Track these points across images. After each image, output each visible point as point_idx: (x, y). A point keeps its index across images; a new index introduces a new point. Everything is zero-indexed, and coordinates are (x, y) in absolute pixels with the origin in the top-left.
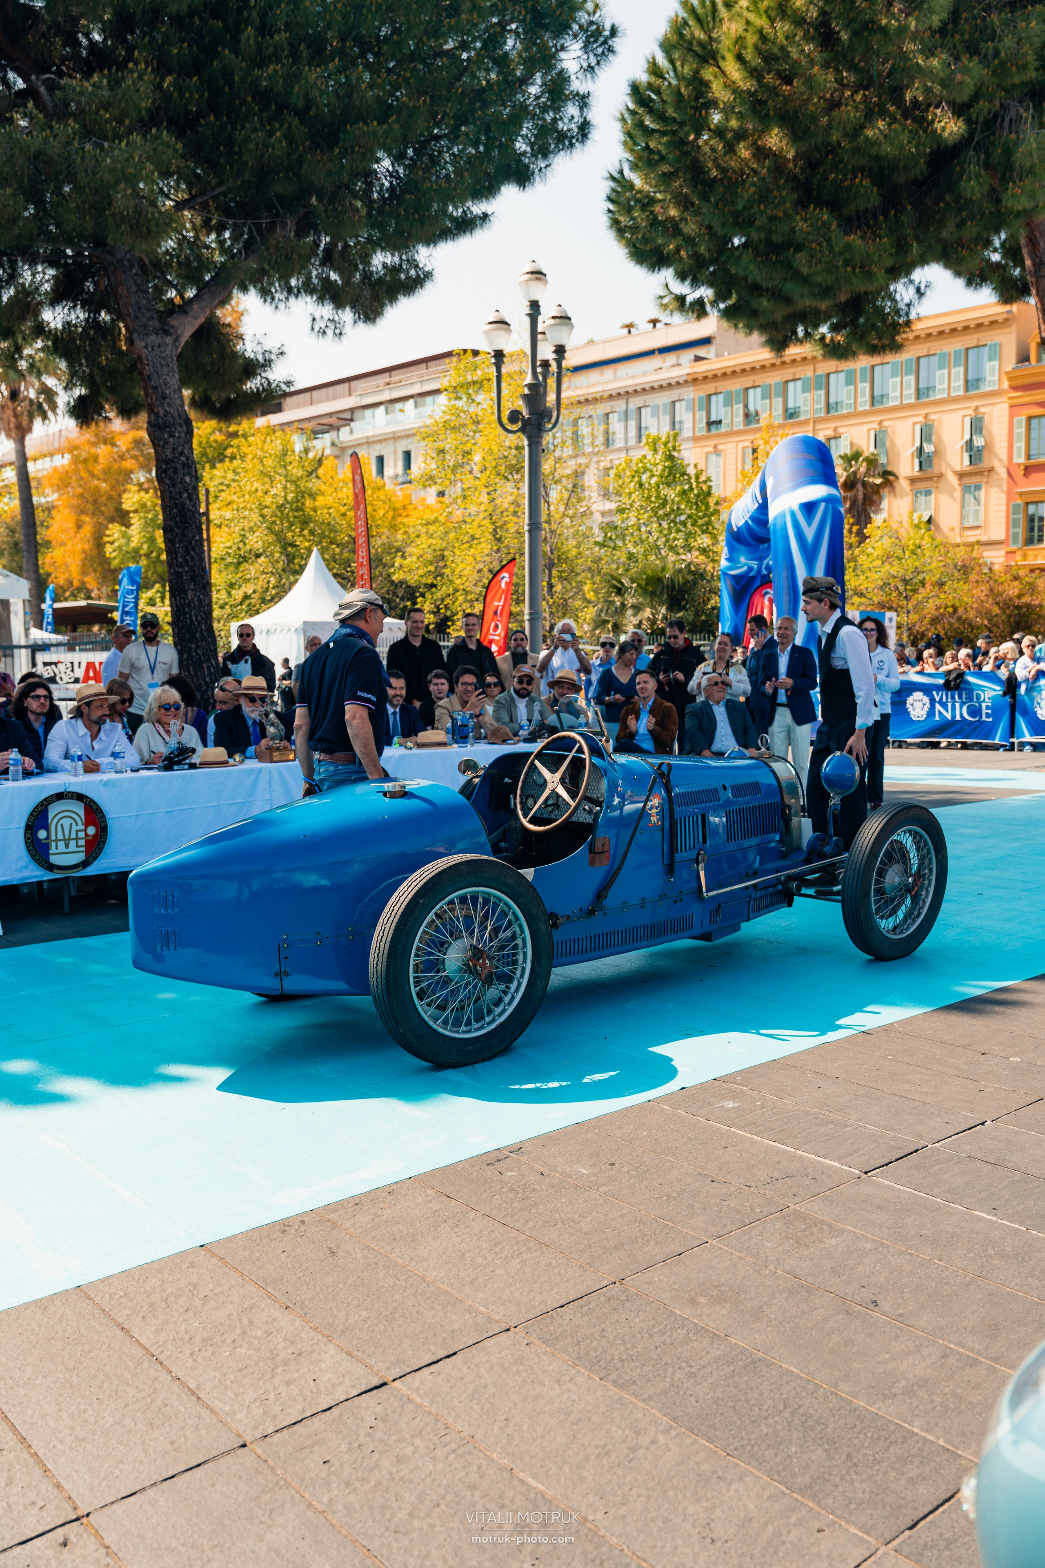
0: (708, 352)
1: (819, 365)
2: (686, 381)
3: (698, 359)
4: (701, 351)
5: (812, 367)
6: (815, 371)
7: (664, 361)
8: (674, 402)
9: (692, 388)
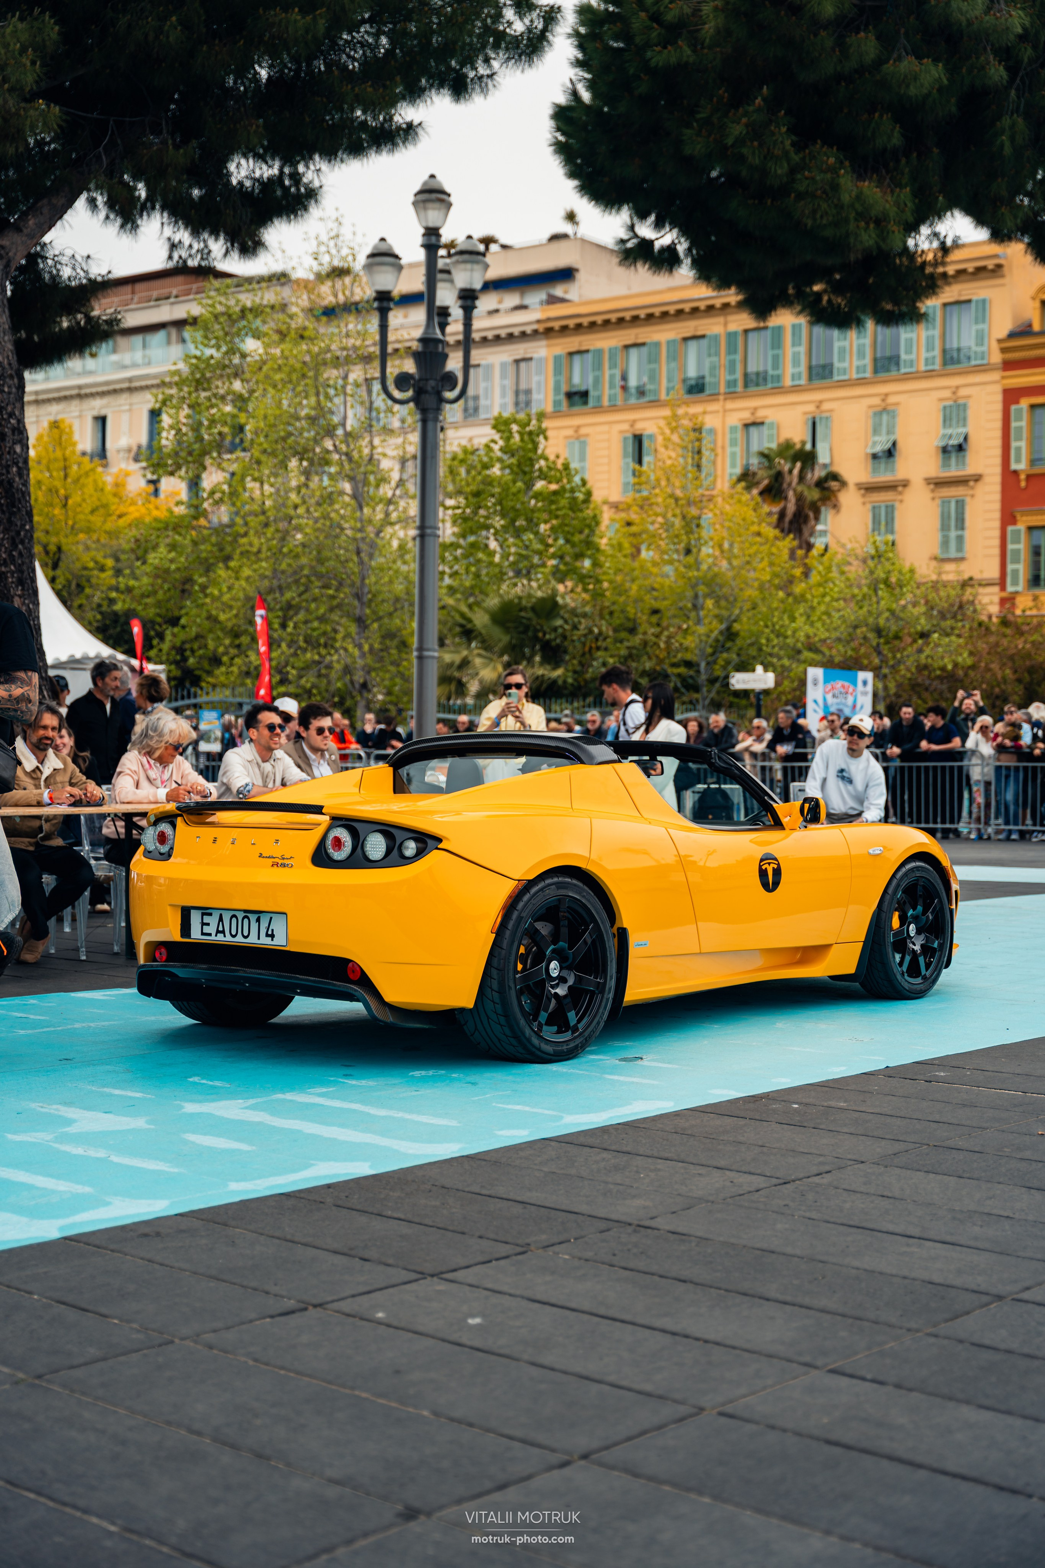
0: (566, 292)
1: (731, 318)
2: (536, 332)
3: (553, 300)
4: (559, 291)
5: (721, 319)
6: (726, 324)
7: (500, 302)
8: (517, 362)
9: (544, 343)
